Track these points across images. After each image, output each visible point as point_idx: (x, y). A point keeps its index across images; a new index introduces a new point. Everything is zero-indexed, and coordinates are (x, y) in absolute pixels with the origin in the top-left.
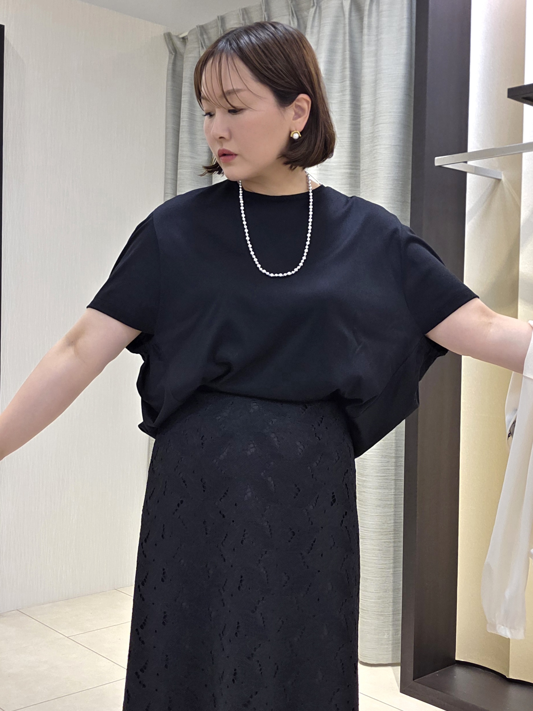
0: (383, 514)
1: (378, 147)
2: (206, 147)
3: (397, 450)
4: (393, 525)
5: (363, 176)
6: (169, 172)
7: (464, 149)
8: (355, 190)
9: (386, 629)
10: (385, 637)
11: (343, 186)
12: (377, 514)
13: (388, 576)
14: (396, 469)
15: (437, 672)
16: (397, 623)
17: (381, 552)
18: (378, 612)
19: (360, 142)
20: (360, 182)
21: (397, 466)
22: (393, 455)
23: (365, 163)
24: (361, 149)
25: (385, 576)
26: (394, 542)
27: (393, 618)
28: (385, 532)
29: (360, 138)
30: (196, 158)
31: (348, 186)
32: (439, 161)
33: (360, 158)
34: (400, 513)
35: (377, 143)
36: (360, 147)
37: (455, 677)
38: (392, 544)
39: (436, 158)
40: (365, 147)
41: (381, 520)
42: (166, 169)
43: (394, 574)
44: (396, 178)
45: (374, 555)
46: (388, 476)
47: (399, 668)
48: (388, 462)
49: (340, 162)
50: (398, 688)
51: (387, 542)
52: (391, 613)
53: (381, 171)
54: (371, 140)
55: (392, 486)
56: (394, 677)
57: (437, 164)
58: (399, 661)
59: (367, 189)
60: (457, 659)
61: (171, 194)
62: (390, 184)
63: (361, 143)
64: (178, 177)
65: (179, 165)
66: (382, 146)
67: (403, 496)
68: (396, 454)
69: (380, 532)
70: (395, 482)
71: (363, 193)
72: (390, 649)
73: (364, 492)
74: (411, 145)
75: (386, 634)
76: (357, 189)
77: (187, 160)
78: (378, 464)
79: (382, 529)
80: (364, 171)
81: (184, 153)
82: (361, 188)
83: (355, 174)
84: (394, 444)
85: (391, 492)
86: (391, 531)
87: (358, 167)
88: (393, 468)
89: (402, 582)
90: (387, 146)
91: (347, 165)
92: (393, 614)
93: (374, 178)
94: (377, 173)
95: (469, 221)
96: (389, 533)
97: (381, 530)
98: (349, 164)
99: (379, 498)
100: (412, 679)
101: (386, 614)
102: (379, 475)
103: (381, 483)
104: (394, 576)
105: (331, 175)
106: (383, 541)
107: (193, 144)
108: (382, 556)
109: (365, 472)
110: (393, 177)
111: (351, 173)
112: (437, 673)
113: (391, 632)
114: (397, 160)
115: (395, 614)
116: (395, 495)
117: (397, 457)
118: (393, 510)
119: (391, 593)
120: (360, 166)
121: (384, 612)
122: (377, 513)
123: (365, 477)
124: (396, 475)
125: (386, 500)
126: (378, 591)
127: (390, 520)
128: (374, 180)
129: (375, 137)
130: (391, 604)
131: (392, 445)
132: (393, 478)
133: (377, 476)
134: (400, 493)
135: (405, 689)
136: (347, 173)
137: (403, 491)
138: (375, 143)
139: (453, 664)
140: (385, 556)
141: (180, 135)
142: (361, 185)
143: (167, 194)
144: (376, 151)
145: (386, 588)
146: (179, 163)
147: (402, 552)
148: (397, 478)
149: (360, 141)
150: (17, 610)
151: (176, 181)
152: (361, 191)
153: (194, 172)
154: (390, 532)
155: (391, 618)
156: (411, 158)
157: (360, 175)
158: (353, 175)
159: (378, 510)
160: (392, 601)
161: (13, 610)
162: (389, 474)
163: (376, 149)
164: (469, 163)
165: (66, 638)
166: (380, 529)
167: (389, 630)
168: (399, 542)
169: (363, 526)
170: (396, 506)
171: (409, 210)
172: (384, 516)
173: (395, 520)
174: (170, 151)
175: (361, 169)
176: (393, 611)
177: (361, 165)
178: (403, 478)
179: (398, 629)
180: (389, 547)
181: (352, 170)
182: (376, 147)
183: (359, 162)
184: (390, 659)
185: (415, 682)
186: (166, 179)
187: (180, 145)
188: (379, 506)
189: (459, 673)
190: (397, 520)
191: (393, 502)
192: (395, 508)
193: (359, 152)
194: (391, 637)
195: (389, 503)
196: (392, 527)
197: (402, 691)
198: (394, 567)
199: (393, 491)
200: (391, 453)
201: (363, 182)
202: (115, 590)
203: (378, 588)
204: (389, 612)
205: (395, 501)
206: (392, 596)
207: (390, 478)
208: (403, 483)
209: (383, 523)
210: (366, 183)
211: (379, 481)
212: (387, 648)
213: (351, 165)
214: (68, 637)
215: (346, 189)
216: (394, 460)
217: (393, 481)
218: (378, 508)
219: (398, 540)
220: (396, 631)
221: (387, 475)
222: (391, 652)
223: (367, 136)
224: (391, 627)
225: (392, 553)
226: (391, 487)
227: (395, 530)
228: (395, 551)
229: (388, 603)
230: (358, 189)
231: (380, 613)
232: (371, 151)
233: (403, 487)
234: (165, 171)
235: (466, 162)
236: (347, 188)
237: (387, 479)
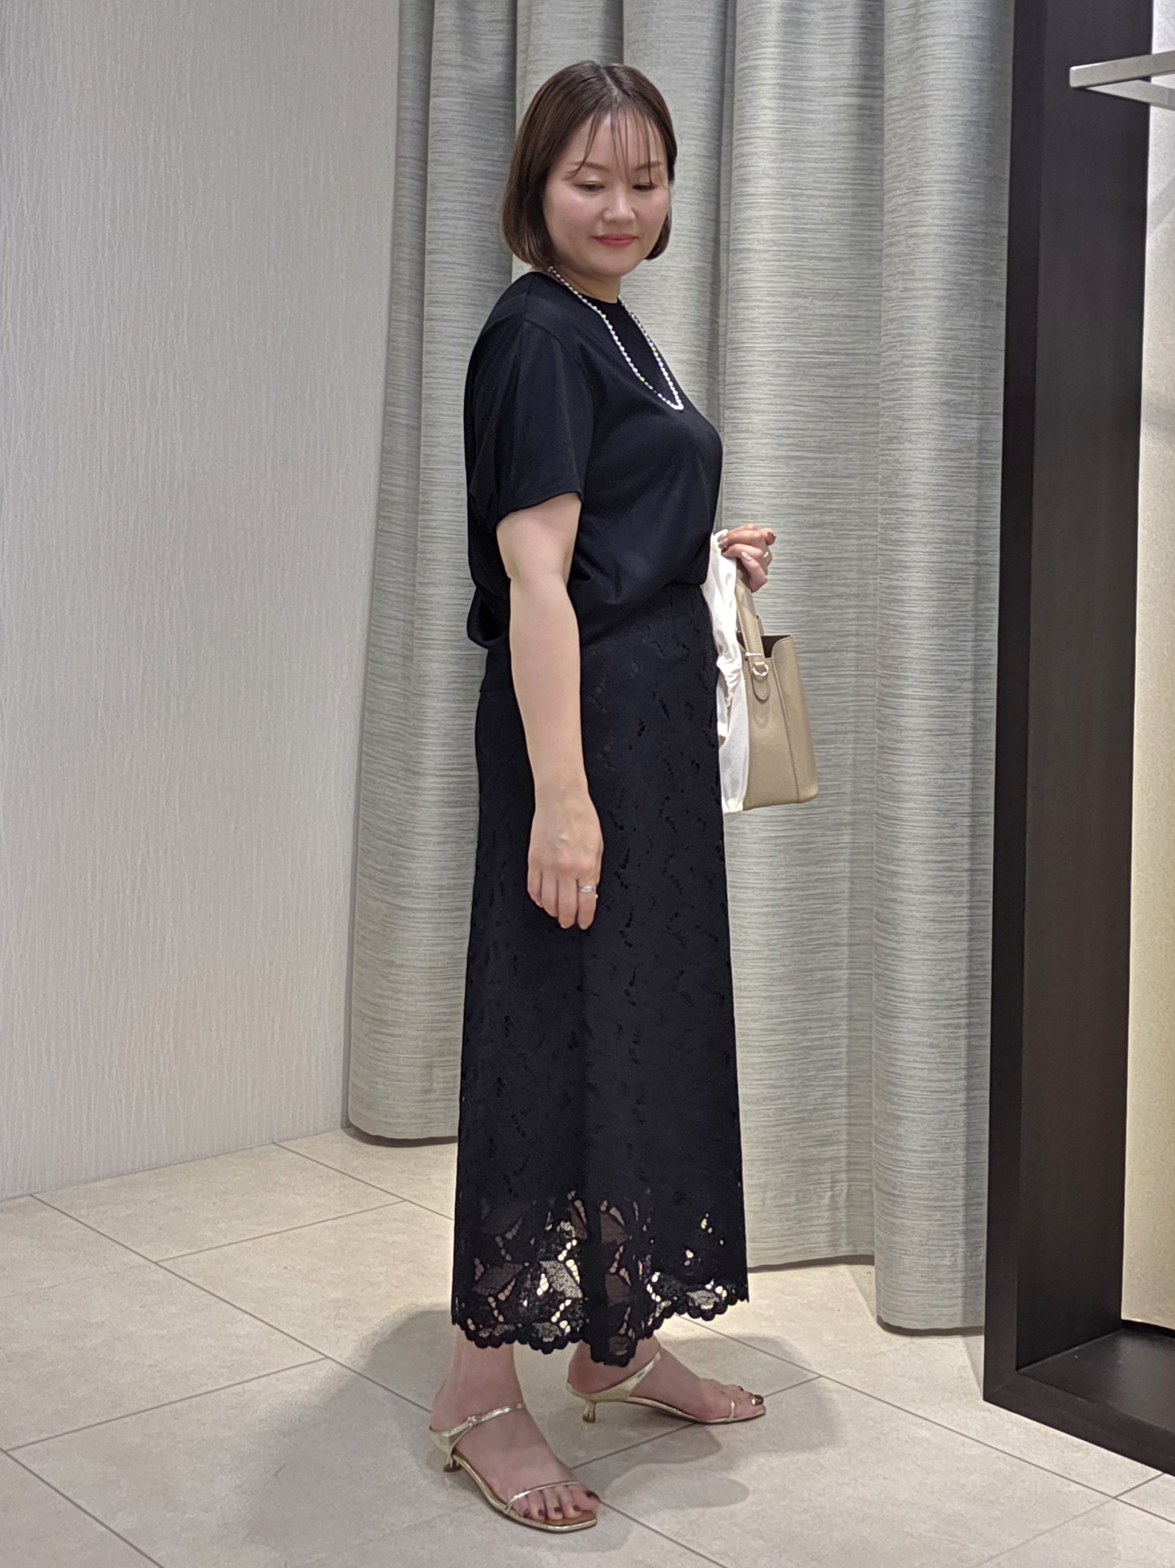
0: (940, 957)
1: (930, 41)
2: (502, 41)
3: (974, 798)
4: (964, 982)
5: (892, 114)
6: (407, 103)
7: (1143, 45)
8: (872, 149)
9: (949, 1242)
10: (946, 1262)
11: (841, 138)
12: (924, 957)
13: (952, 1111)
14: (972, 845)
15: (1076, 1348)
16: (975, 1226)
17: (935, 1050)
18: (927, 1199)
19: (882, 30)
20: (882, 129)
21: (975, 837)
22: (967, 809)
23: (896, 80)
24: (886, 48)
25: (946, 1109)
26: (969, 1026)
27: (966, 1216)
28: (947, 1000)
29: (882, 18)
30: (475, 70)
31: (854, 138)
32: (1079, 75)
33: (882, 70)
34: (983, 953)
35: (928, 32)
36: (882, 40)
37: (1120, 1362)
38: (963, 1032)
39: (1074, 68)
40: (896, 43)
41: (934, 972)
42: (400, 96)
43: (969, 1105)
44: (974, 118)
45: (918, 1059)
46: (952, 861)
47: (980, 1341)
48: (954, 826)
49: (833, 80)
50: (978, 1391)
51: (950, 1025)
52: (961, 1203)
53: (936, 100)
54: (910, 25)
55: (963, 886)
56: (968, 1363)
57: (1074, 83)
58: (982, 1322)
59: (901, 146)
60: (1124, 1316)
61: (414, 159)
62: (958, 134)
63: (887, 32)
64: (432, 115)
65: (432, 87)
66: (938, 40)
67: (990, 911)
68: (972, 806)
69: (933, 1000)
70: (972, 876)
71: (893, 155)
72: (960, 1293)
73: (894, 901)
74: (1011, 37)
75: (949, 1254)
76: (875, 146)
77: (453, 73)
78: (931, 832)
79: (939, 993)
80: (894, 102)
81: (447, 56)
82: (886, 143)
83: (871, 109)
84: (967, 782)
85: (962, 902)
86: (962, 999)
87: (879, 92)
88: (966, 840)
89: (987, 1126)
90: (950, 39)
91: (853, 86)
92: (966, 1205)
93: (918, 118)
94: (925, 106)
95: (1155, 226)
96: (955, 1003)
97: (937, 997)
98: (859, 83)
99: (932, 915)
100: (1014, 1367)
101: (950, 1204)
102: (929, 858)
103: (936, 877)
104: (968, 1110)
105: (811, 112)
106: (943, 1022)
107: (467, 34)
108: (938, 1060)
109: (895, 850)
110: (965, 115)
111: (860, 107)
112: (1076, 1352)
113: (960, 1250)
114: (974, 74)
115: (971, 1205)
116: (970, 908)
117: (974, 815)
118: (965, 945)
119: (962, 1153)
120: (882, 89)
121: (943, 1201)
122: (925, 953)
123: (896, 862)
124: (972, 858)
125: (947, 922)
126: (929, 1149)
127: (959, 970)
128: (918, 122)
129: (921, 16)
130: (961, 1180)
131: (963, 785)
132: (967, 865)
133: (926, 862)
134: (983, 904)
135: (997, 1391)
136: (852, 105)
137: (991, 899)
138: (921, 30)
139: (1115, 1330)
140: (944, 1061)
141: (436, 10)
142: (887, 136)
143: (402, 160)
144: (921, 50)
145: (948, 1140)
146: (432, 82)
147: (988, 1051)
148: (975, 867)
149: (883, 25)
150: (31, 1195)
151: (427, 125)
152: (886, 151)
153: (471, 104)
154: (957, 1000)
155: (960, 1216)
156: (1010, 68)
157: (882, 109)
158: (867, 112)
159: (930, 945)
160: (962, 1173)
161: (21, 1196)
162: (956, 855)
163: (925, 46)
164: (1155, 81)
165: (153, 1265)
166: (934, 993)
167: (957, 1245)
168: (981, 1024)
169: (890, 985)
170: (972, 935)
171: (1006, 198)
172: (943, 960)
173: (970, 970)
174: (412, 50)
175: (886, 96)
176: (967, 1198)
177: (886, 86)
178: (991, 867)
179: (976, 1242)
180: (956, 1038)
181: (862, 99)
182: (922, 42)
183: (881, 78)
184: (959, 1317)
185: (1025, 1374)
186: (400, 120)
187: (435, 37)
188: (930, 936)
189: (1131, 1351)
190: (978, 970)
191: (965, 927)
192: (970, 940)
193: (881, 54)
194: (960, 1262)
195: (956, 927)
196: (964, 988)
197: (987, 1398)
198: (969, 1089)
199: (965, 897)
200: (959, 804)
201: (889, 130)
202: (274, 1147)
203: (929, 1140)
204: (957, 1200)
205: (972, 922)
206: (963, 1160)
207: (959, 865)
208: (991, 878)
209: (942, 980)
210: (899, 131)
211: (929, 873)
212: (951, 1290)
213: (862, 87)
214: (156, 1263)
215: (848, 145)
216: (967, 821)
217: (965, 874)
218: (928, 941)
219: (978, 1020)
220: (971, 1247)
221: (950, 858)
222: (960, 1301)
223: (902, 13)
224: (960, 1237)
225: (964, 1054)
226: (960, 888)
227: (970, 996)
228: (970, 1048)
229: (952, 1179)
230: (879, 146)
231: (933, 1203)
232: (911, 52)
233: (991, 889)
234: (399, 101)
235: (1147, 79)
236: (851, 142)
237: (950, 869)
